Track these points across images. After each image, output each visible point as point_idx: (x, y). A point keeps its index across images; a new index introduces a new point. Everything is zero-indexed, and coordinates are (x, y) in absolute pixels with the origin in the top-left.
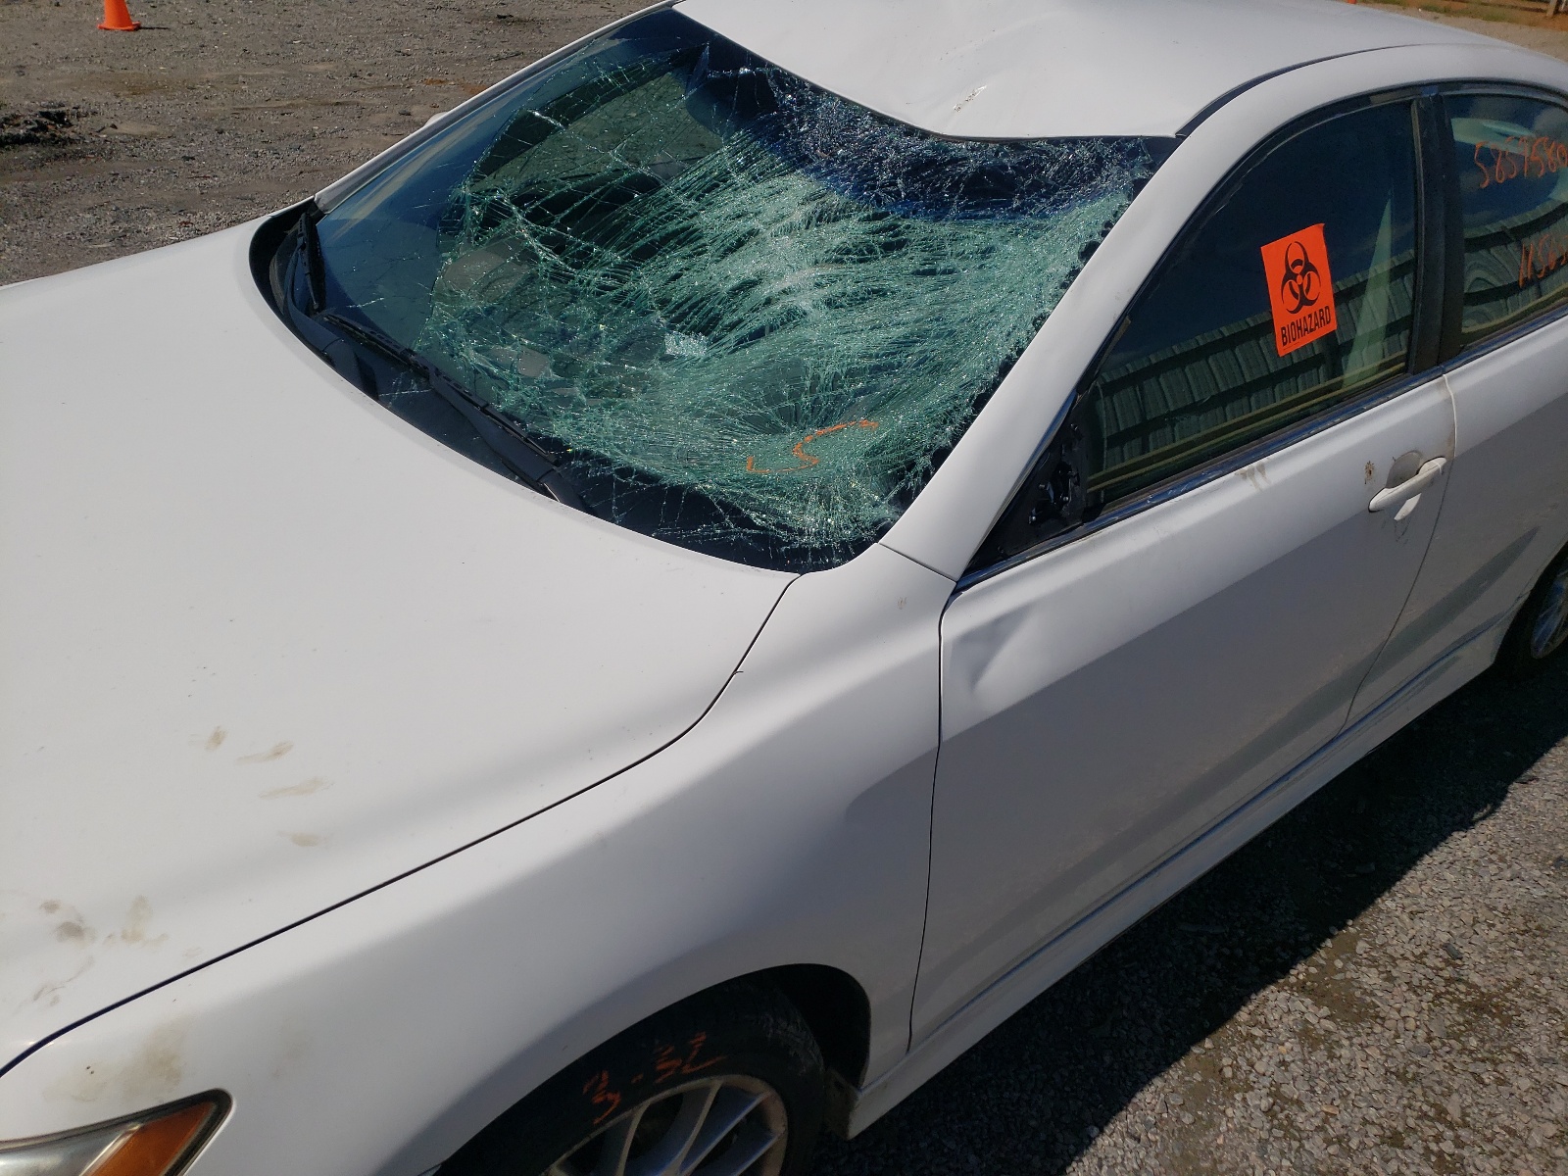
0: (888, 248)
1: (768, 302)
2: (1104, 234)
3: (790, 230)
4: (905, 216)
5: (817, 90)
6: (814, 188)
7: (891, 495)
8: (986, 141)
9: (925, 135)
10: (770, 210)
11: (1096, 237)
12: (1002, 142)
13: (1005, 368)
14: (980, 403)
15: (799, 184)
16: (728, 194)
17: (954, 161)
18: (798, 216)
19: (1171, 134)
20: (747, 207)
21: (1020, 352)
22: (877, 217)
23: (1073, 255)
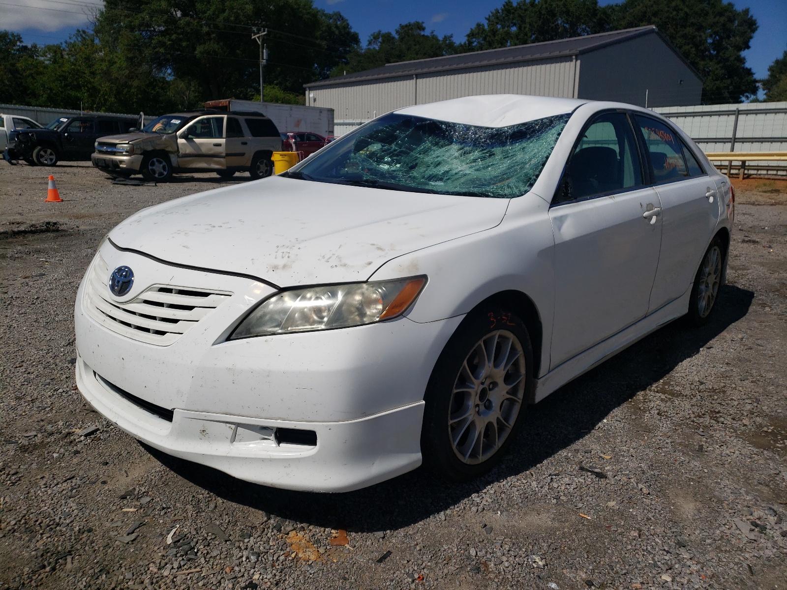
0: (490, 156)
1: (456, 174)
2: (562, 131)
3: (456, 158)
4: (493, 148)
5: (454, 124)
6: (460, 147)
7: (527, 185)
8: (514, 126)
9: (492, 129)
10: (448, 154)
11: (560, 131)
12: (519, 125)
13: (547, 158)
14: (544, 165)
15: (455, 147)
16: (432, 152)
17: (504, 132)
18: (457, 154)
19: (571, 112)
20: (439, 155)
21: (550, 154)
22: (483, 150)
23: (555, 136)
